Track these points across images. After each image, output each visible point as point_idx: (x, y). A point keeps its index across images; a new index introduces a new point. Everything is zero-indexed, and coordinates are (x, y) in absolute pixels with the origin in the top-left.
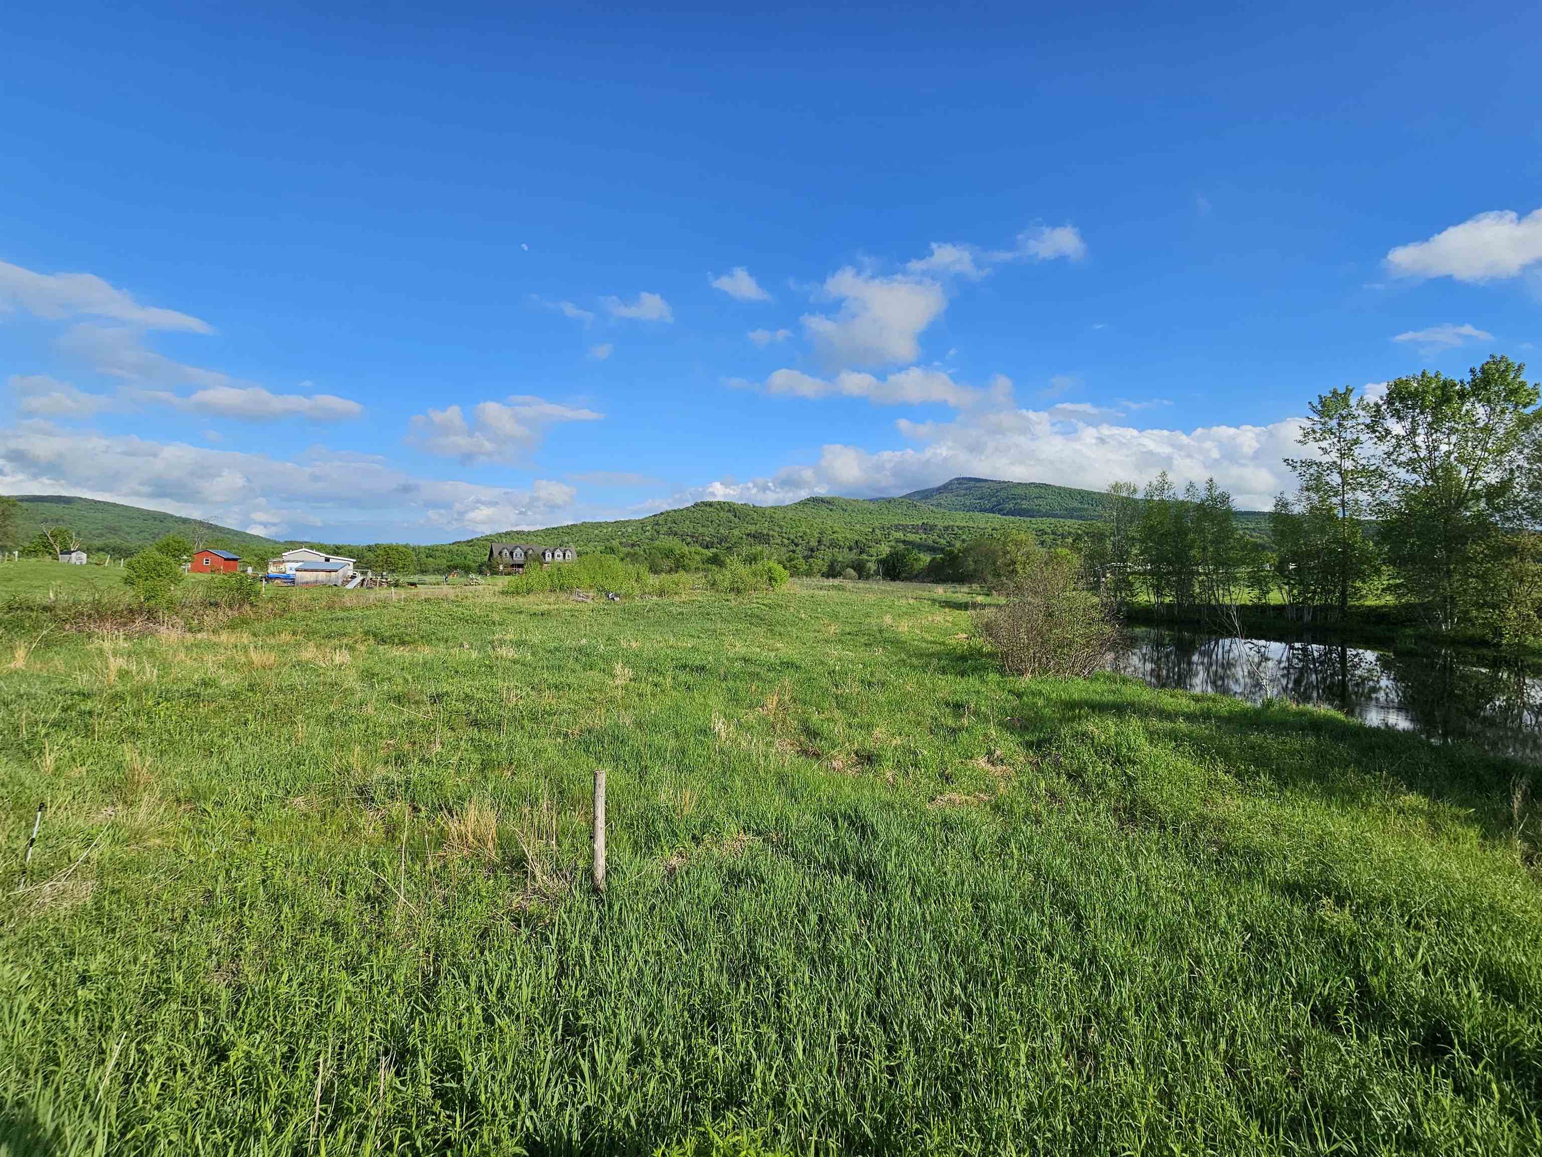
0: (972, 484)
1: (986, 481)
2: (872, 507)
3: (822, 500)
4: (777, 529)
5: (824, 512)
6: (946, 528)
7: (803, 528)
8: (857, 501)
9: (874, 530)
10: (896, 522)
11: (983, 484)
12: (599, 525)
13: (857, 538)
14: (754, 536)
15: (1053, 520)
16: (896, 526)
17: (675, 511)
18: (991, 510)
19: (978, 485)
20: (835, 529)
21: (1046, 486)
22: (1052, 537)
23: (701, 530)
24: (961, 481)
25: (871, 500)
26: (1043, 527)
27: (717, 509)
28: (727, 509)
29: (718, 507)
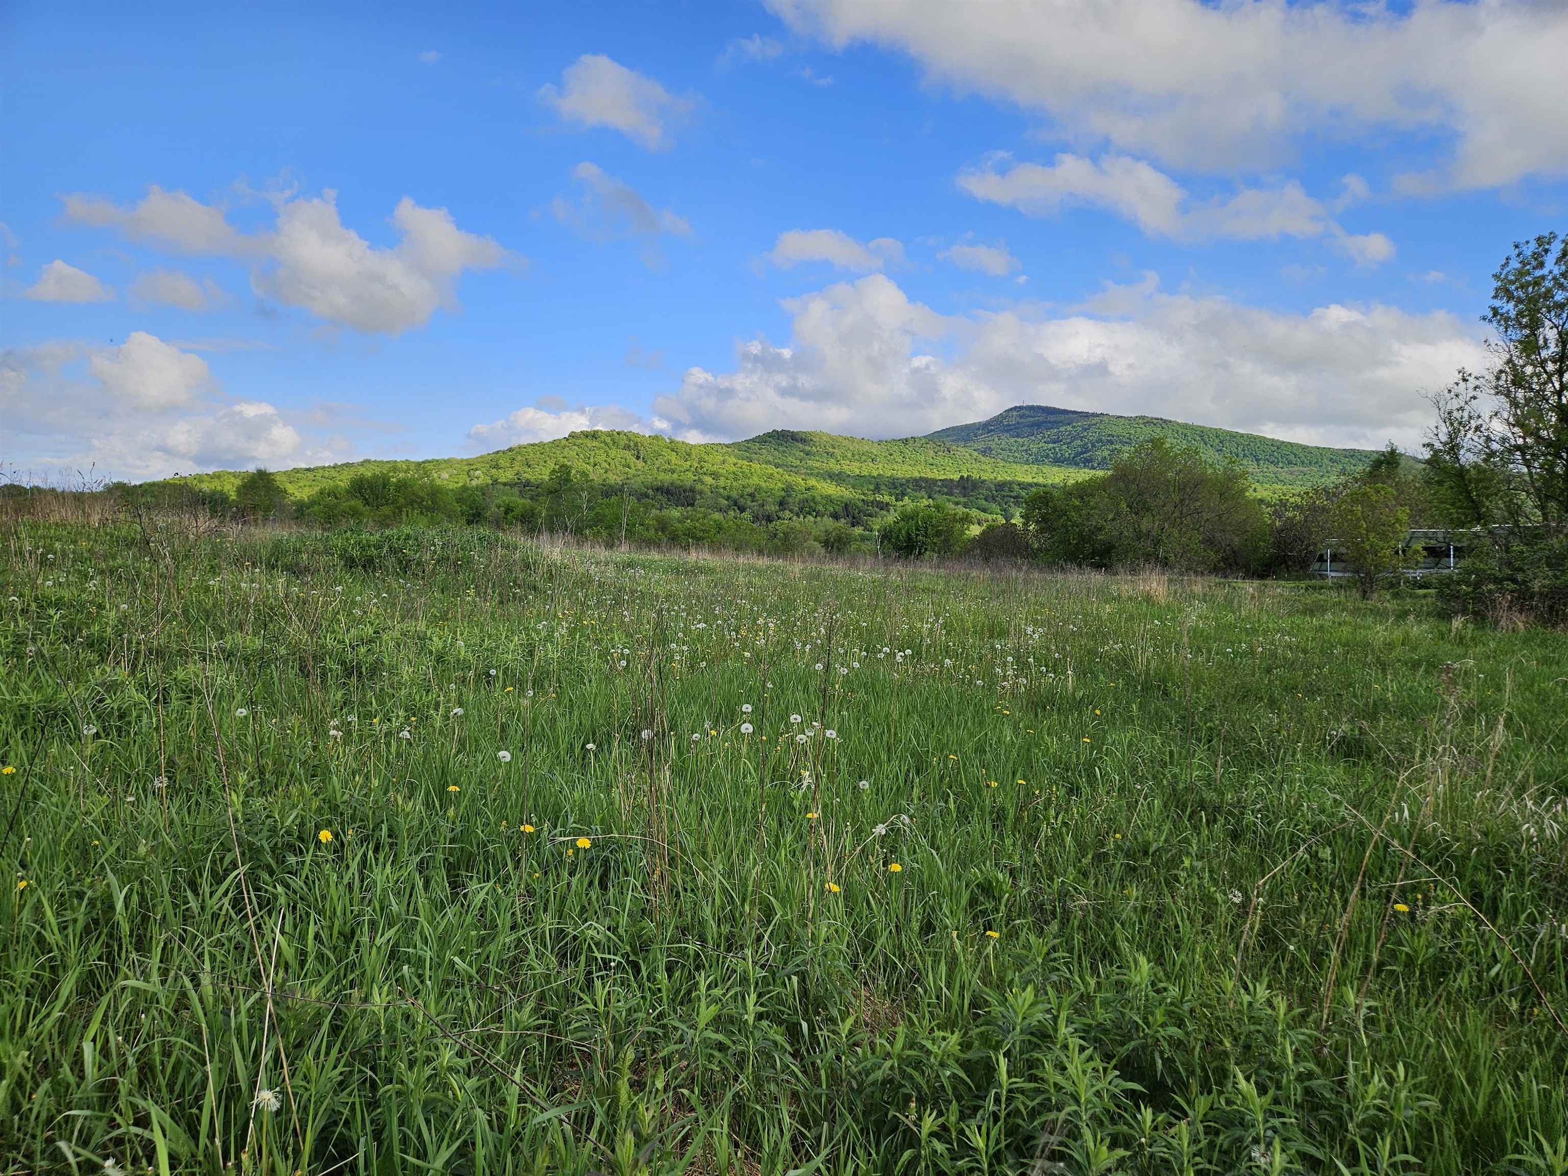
0: (1042, 417)
4: (709, 480)
5: (793, 455)
6: (1000, 487)
7: (755, 481)
10: (917, 476)
11: (1062, 418)
14: (667, 491)
16: (916, 482)
18: (1073, 462)
19: (1052, 419)
27: (606, 444)
28: (622, 443)
29: (608, 440)
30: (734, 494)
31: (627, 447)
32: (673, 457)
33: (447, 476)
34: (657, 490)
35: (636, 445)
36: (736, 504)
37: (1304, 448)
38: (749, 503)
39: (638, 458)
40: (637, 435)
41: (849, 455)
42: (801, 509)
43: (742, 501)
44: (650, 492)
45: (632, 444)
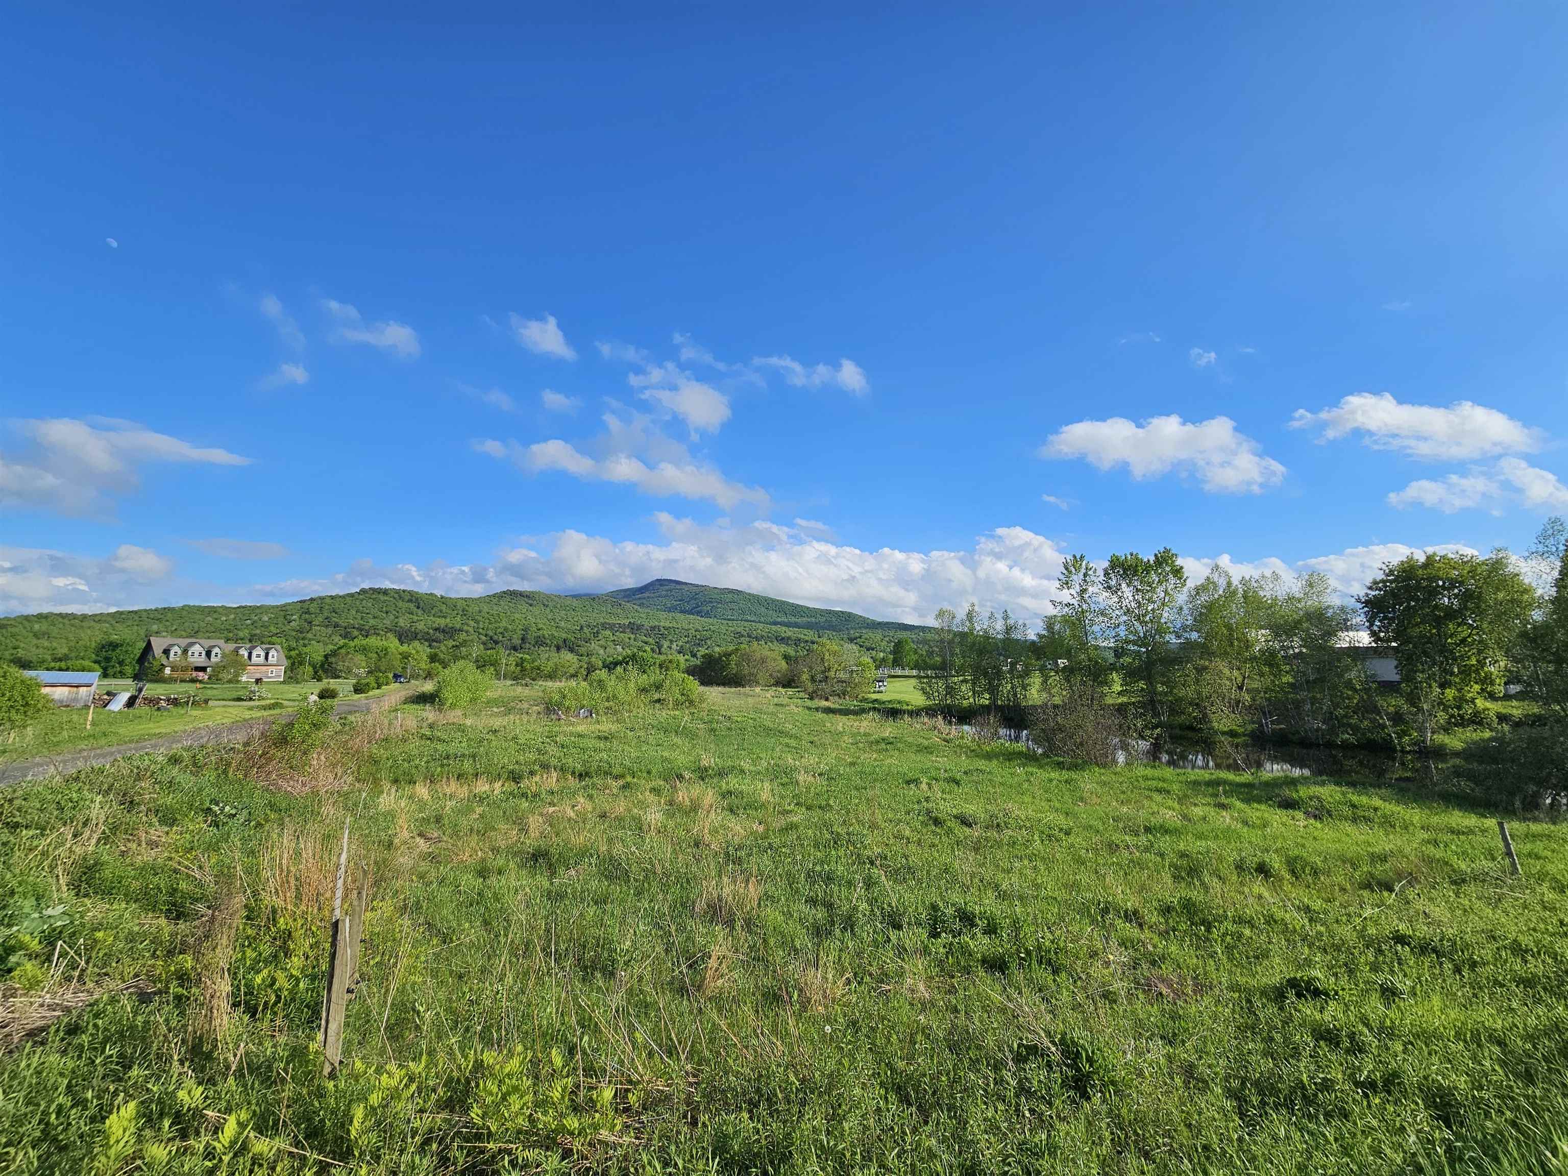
0: (673, 585)
1: (686, 584)
2: (575, 603)
3: (522, 594)
4: (472, 623)
5: (523, 606)
6: (653, 628)
7: (504, 624)
8: (559, 597)
9: (582, 628)
10: (602, 620)
11: (684, 587)
12: (212, 610)
13: (564, 636)
14: (444, 631)
15: (746, 624)
16: (603, 624)
17: (332, 597)
18: (690, 612)
19: (678, 587)
20: (540, 626)
21: (739, 592)
22: (747, 639)
23: (372, 622)
24: (661, 582)
25: (574, 596)
26: (739, 630)
27: (395, 598)
28: (407, 598)
29: (396, 596)
30: (490, 633)
31: (410, 601)
32: (444, 607)
33: (267, 619)
34: (436, 630)
35: (417, 599)
36: (491, 638)
37: (808, 608)
38: (501, 638)
39: (418, 608)
40: (417, 593)
41: (559, 606)
42: (536, 642)
43: (496, 637)
44: (431, 631)
45: (414, 599)
